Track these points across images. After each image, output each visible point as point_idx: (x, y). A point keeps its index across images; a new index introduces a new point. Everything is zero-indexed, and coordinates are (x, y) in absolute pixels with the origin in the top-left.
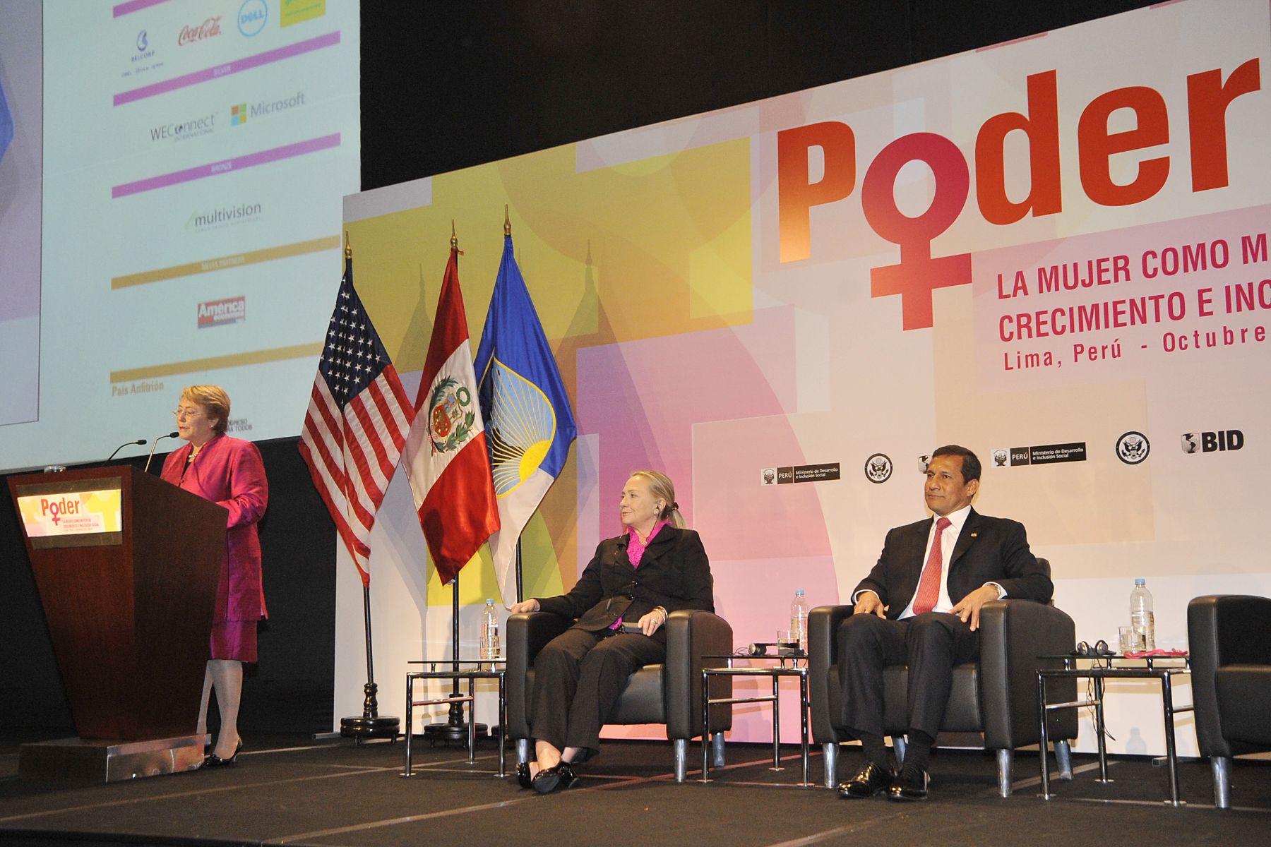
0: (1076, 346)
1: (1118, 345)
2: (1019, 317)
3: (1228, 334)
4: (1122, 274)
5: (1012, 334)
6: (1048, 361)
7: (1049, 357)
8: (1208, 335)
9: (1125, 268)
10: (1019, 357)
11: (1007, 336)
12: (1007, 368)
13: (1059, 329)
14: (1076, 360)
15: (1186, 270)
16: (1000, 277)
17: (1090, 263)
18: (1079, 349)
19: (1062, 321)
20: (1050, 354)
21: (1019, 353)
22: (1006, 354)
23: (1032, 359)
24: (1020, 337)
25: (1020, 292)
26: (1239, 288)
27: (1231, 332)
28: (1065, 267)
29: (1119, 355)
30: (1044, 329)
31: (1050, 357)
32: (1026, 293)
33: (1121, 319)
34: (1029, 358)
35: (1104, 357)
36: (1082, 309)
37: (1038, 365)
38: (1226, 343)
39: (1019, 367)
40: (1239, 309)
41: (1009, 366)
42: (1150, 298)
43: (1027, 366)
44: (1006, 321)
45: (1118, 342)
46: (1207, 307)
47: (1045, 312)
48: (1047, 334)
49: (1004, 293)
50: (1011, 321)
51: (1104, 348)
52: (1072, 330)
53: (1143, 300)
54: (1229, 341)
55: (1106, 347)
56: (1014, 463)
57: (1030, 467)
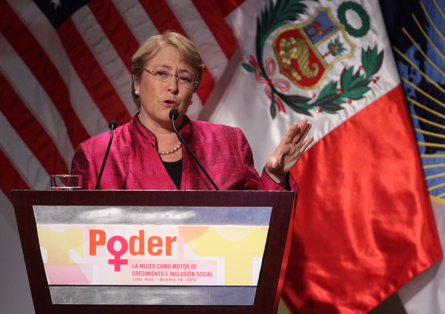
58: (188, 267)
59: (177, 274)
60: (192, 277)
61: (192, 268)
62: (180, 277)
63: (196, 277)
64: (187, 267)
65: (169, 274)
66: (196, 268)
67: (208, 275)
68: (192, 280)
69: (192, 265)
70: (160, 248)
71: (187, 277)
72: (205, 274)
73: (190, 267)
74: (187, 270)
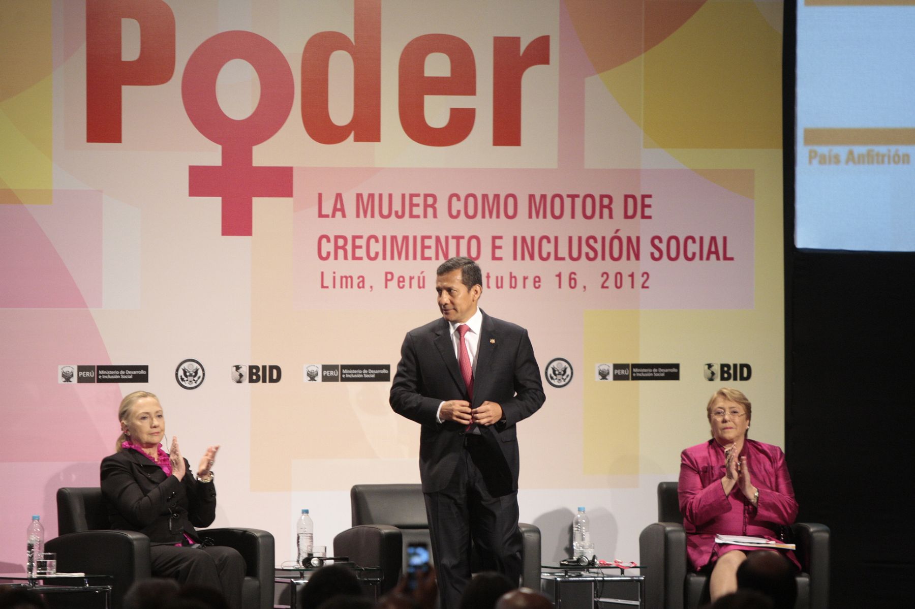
0: (387, 273)
1: (424, 277)
2: (337, 238)
3: (513, 280)
4: (430, 211)
5: (329, 253)
6: (361, 285)
7: (362, 279)
8: (497, 277)
9: (433, 206)
10: (334, 278)
11: (324, 255)
12: (323, 287)
13: (372, 255)
14: (386, 287)
15: (483, 217)
16: (320, 195)
17: (403, 196)
18: (389, 277)
19: (376, 247)
20: (363, 277)
21: (334, 273)
22: (322, 273)
23: (347, 281)
24: (336, 258)
25: (339, 214)
26: (524, 239)
27: (515, 277)
28: (381, 196)
29: (424, 287)
30: (359, 253)
31: (363, 281)
32: (344, 216)
33: (428, 253)
34: (344, 280)
35: (411, 287)
36: (394, 238)
37: (352, 287)
38: (511, 287)
39: (334, 287)
40: (523, 258)
41: (325, 285)
42: (453, 237)
43: (342, 287)
44: (324, 241)
45: (423, 275)
46: (498, 253)
47: (361, 237)
48: (361, 258)
49: (324, 213)
50: (329, 241)
51: (411, 278)
52: (384, 258)
53: (447, 238)
54: (513, 285)
55: (413, 278)
56: (325, 379)
57: (340, 384)
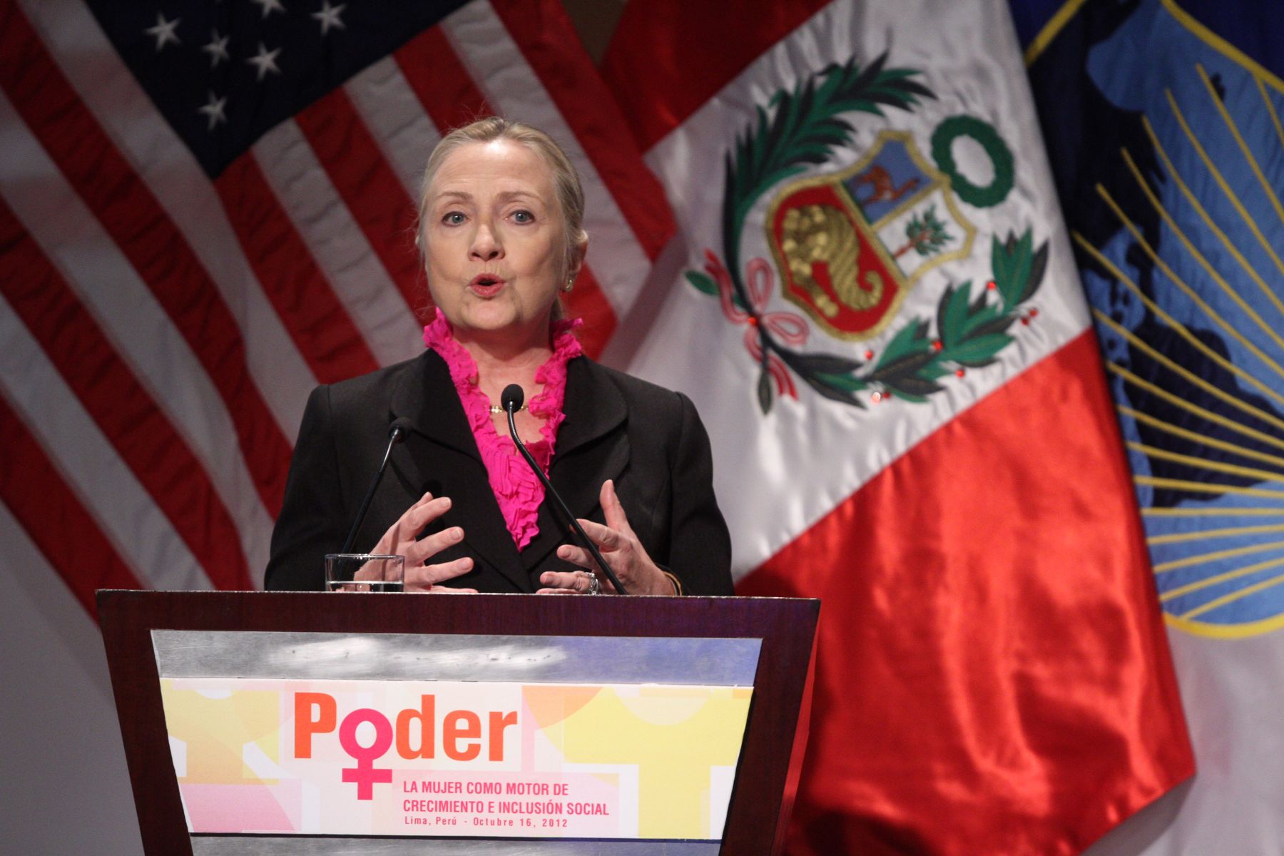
58: (545, 792)
59: (516, 808)
60: (555, 817)
61: (555, 794)
62: (526, 816)
63: (565, 815)
64: (543, 789)
65: (496, 809)
66: (566, 792)
67: (597, 811)
68: (556, 823)
69: (555, 785)
70: (474, 741)
71: (542, 816)
72: (589, 809)
73: (551, 789)
74: (543, 799)
